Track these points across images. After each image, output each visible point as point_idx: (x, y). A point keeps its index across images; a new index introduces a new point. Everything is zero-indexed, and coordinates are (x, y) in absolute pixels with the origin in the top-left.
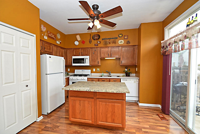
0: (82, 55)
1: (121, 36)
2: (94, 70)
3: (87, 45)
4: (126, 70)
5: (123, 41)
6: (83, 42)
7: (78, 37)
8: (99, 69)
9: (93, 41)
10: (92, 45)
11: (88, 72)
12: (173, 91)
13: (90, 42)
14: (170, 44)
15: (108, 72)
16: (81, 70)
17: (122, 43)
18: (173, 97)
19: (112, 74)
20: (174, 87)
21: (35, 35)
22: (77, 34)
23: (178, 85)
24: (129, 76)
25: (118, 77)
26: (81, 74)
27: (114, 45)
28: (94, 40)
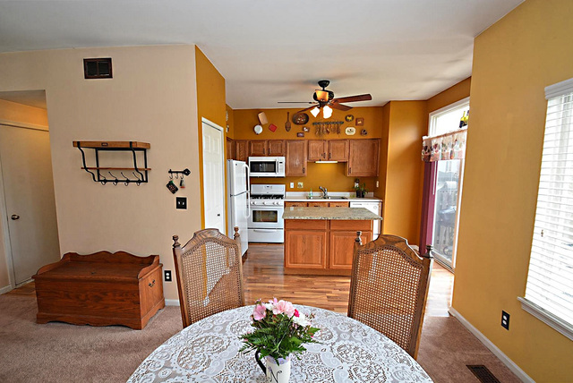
0: (269, 155)
1: (350, 118)
2: (292, 185)
3: (281, 134)
4: (357, 185)
5: (354, 129)
6: (272, 128)
7: (261, 116)
8: (302, 184)
9: (293, 125)
10: (292, 135)
11: (279, 189)
12: (439, 223)
13: (288, 128)
14: (436, 145)
15: (321, 190)
16: (264, 185)
17: (353, 134)
18: (438, 234)
19: (329, 194)
20: (440, 216)
21: (222, 129)
22: (260, 111)
23: (447, 211)
24: (363, 197)
25: (343, 198)
26: (265, 193)
27: (335, 136)
28: (298, 124)
